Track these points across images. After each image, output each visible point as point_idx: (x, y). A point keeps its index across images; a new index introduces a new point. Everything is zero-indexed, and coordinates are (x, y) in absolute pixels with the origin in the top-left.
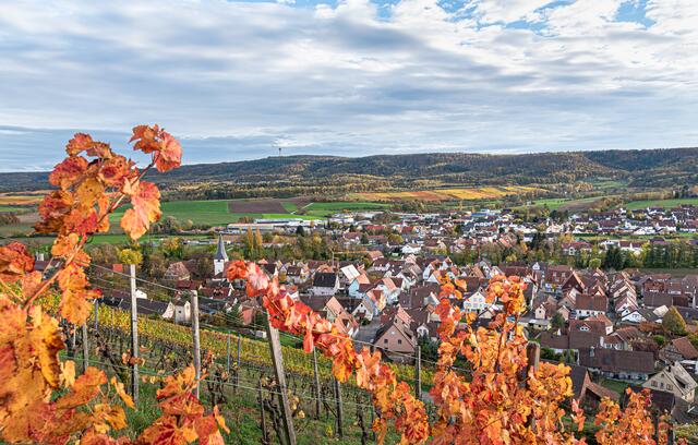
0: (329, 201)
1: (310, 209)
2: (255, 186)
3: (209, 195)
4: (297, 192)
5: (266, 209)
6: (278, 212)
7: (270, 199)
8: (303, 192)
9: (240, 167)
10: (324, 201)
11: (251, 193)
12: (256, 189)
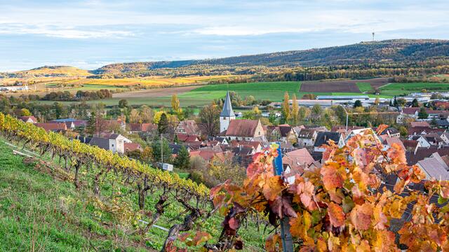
0: (410, 82)
1: (386, 88)
2: (336, 69)
3: (288, 77)
4: (380, 73)
5: (338, 88)
6: (350, 92)
7: (347, 80)
8: (386, 73)
9: (330, 52)
10: (405, 81)
11: (330, 74)
12: (336, 71)
